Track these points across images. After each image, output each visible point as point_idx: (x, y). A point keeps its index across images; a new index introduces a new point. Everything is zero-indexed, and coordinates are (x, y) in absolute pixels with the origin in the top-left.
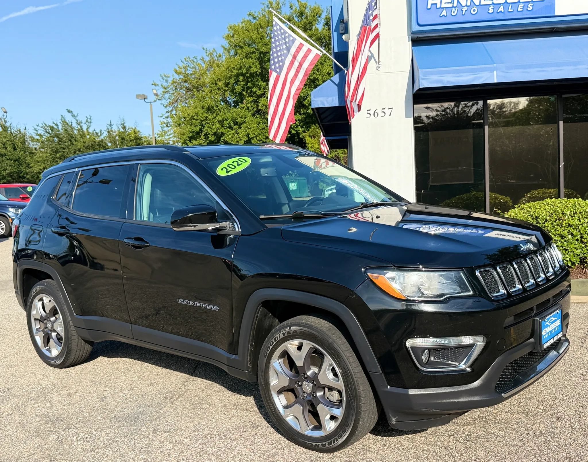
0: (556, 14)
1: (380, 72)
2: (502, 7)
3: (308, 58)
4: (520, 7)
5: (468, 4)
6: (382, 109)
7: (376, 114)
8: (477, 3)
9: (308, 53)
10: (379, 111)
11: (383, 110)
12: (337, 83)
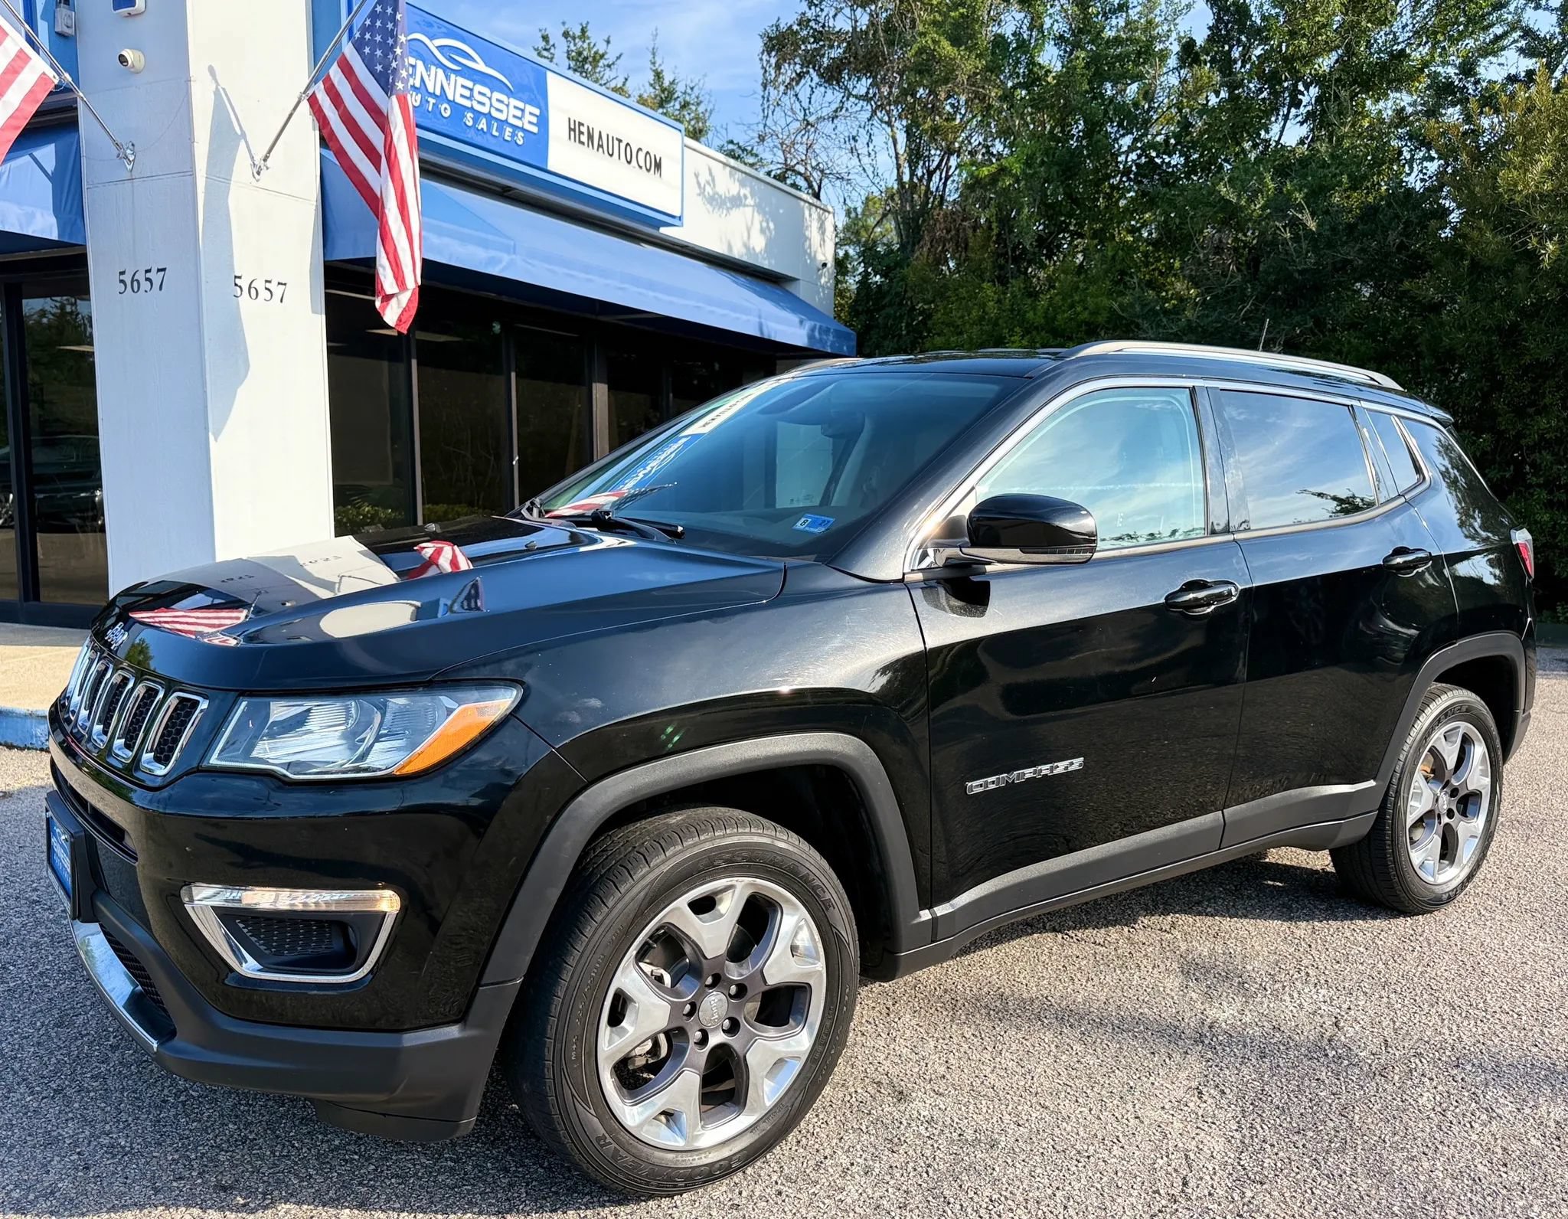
0: (550, 167)
1: (259, 184)
2: (484, 121)
3: (21, 77)
4: (507, 133)
5: (438, 92)
6: (267, 281)
7: (253, 291)
8: (451, 98)
9: (19, 62)
10: (259, 285)
11: (268, 285)
12: (50, 169)
